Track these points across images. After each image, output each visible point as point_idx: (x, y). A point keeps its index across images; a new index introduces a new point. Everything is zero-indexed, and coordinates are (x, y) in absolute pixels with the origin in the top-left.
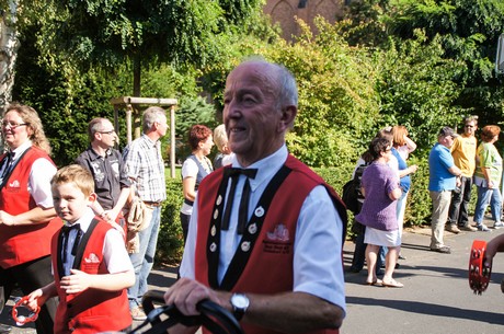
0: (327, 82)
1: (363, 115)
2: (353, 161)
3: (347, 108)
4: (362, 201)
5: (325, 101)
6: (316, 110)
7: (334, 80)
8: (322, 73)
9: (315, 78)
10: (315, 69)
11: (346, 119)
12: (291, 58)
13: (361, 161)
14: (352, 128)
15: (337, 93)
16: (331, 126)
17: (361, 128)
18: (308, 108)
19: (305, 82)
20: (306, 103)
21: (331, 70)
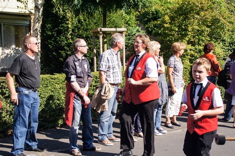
0: (209, 15)
1: (230, 33)
2: (225, 59)
3: (221, 30)
4: (230, 81)
5: (208, 26)
6: (203, 31)
7: (213, 14)
8: (206, 10)
9: (202, 13)
10: (202, 9)
11: (220, 36)
12: (188, 3)
13: (228, 59)
14: (223, 41)
15: (215, 21)
16: (211, 40)
17: (229, 40)
18: (198, 30)
19: (197, 16)
20: (197, 28)
21: (211, 8)
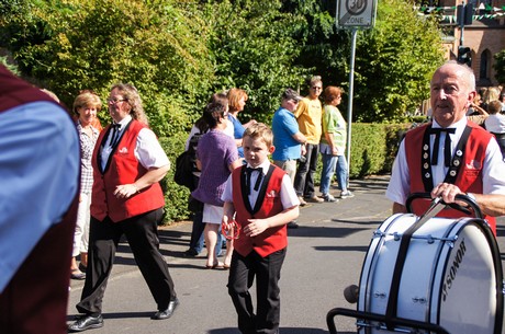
0: (153, 39)
1: (197, 77)
2: (188, 130)
3: (178, 69)
4: (198, 175)
5: (152, 62)
6: (142, 71)
7: (161, 37)
8: (147, 28)
9: (139, 34)
10: (138, 24)
11: (177, 81)
12: (108, 10)
14: (184, 92)
15: (166, 51)
16: (161, 90)
17: (195, 91)
18: (133, 69)
19: (127, 39)
20: (130, 63)
21: (157, 25)
